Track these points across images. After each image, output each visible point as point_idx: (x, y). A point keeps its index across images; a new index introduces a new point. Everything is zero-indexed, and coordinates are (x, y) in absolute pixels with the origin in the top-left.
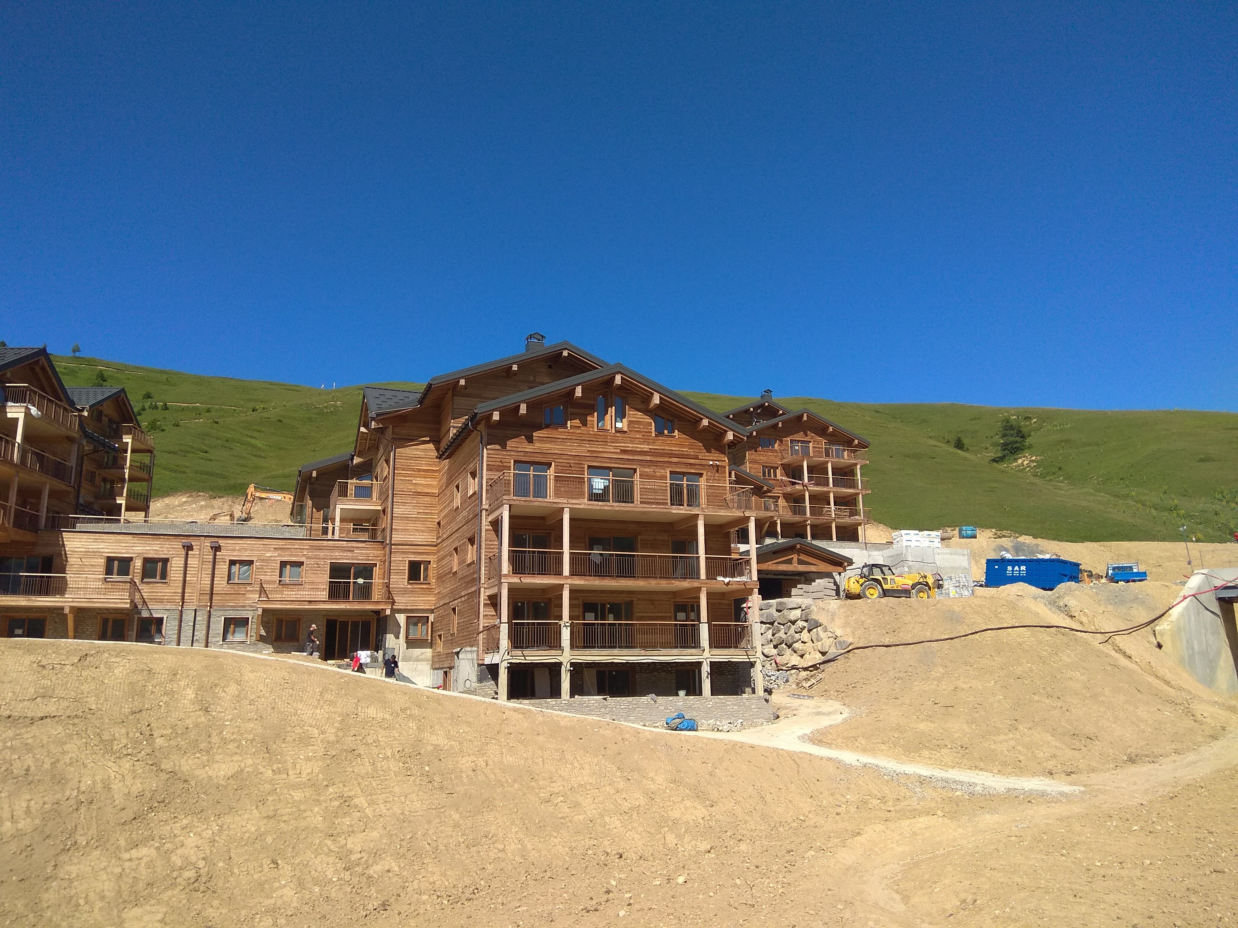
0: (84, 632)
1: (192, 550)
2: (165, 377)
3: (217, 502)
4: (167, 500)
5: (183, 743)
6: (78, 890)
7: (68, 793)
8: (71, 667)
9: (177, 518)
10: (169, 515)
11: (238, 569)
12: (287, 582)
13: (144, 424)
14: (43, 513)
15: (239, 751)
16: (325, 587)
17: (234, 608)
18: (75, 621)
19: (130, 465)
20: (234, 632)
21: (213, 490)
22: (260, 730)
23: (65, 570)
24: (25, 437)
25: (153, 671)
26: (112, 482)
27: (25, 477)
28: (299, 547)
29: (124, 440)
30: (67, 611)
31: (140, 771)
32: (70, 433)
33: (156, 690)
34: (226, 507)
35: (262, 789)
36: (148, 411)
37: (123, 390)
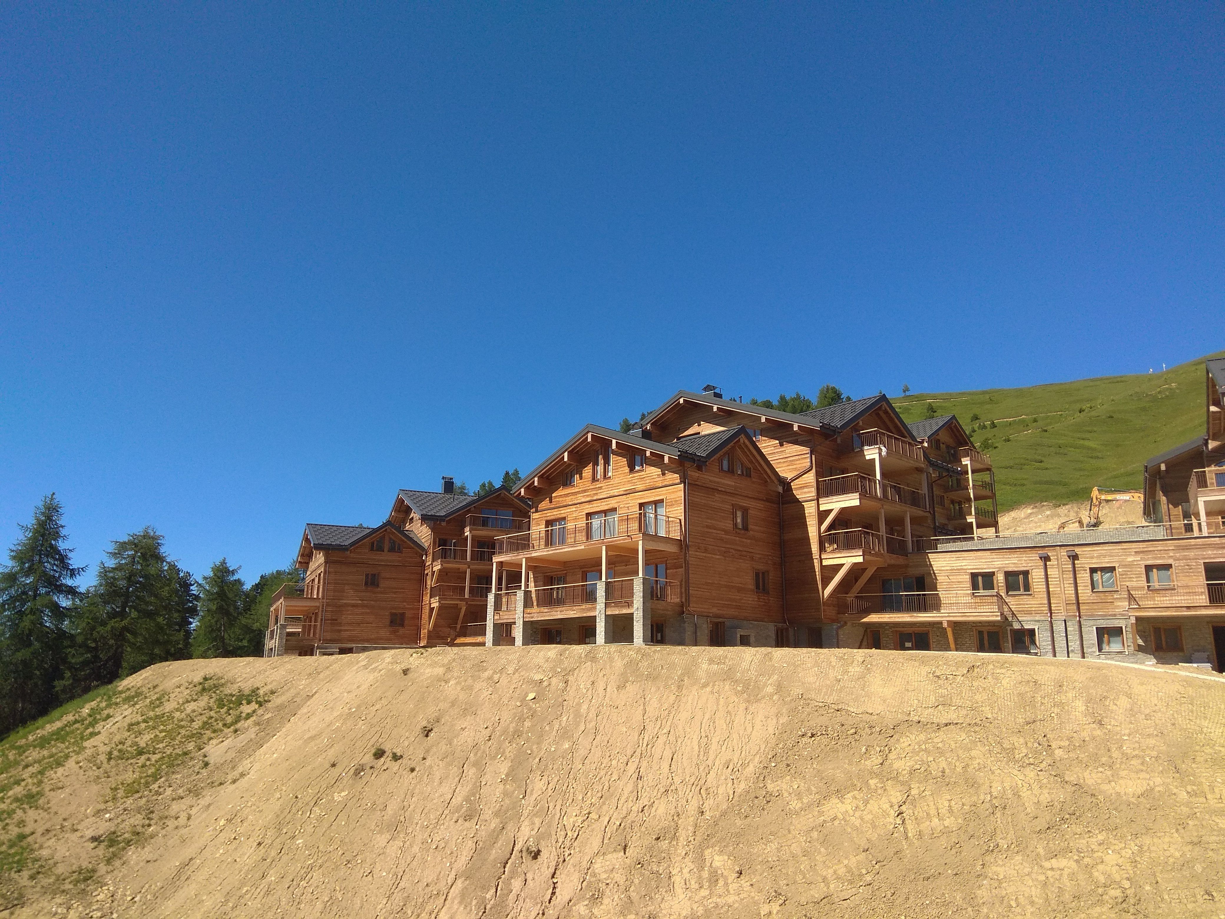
0: (963, 645)
1: (1050, 560)
2: (987, 396)
3: (1062, 510)
4: (1013, 514)
5: (1083, 756)
6: (1008, 892)
7: (982, 797)
8: (962, 678)
9: (1026, 530)
10: (1018, 528)
11: (1100, 577)
12: (1157, 587)
13: (977, 445)
14: (909, 538)
15: (1144, 768)
16: (1203, 590)
17: (1104, 617)
18: (954, 634)
19: (973, 485)
20: (1109, 643)
21: (1055, 498)
22: (1164, 748)
23: (936, 588)
24: (883, 474)
25: (1039, 682)
26: (960, 503)
27: (888, 507)
28: (1162, 548)
29: (963, 463)
30: (945, 625)
31: (1045, 781)
32: (917, 465)
33: (1046, 702)
34: (1072, 514)
35: (1179, 811)
36: (978, 431)
37: (954, 417)
